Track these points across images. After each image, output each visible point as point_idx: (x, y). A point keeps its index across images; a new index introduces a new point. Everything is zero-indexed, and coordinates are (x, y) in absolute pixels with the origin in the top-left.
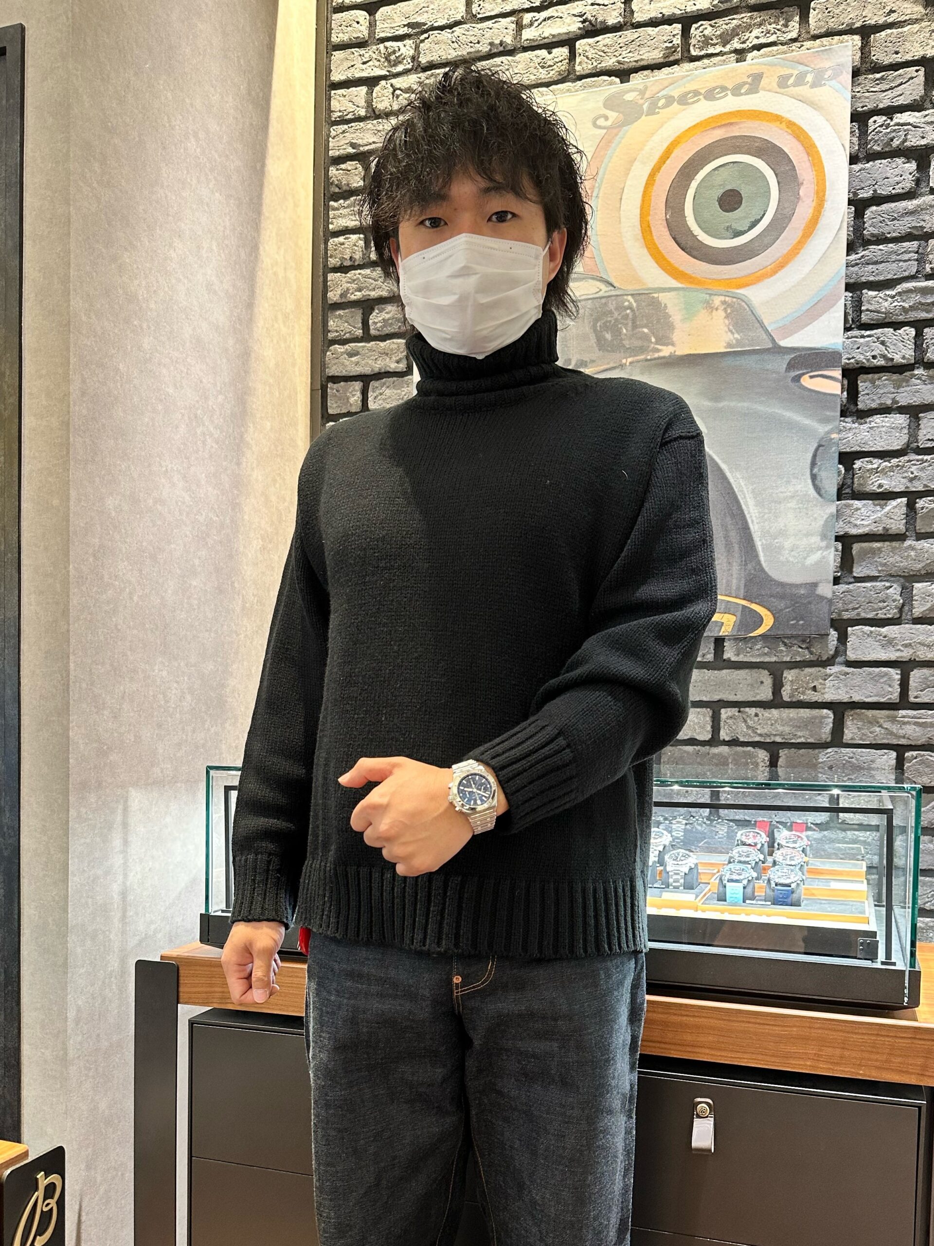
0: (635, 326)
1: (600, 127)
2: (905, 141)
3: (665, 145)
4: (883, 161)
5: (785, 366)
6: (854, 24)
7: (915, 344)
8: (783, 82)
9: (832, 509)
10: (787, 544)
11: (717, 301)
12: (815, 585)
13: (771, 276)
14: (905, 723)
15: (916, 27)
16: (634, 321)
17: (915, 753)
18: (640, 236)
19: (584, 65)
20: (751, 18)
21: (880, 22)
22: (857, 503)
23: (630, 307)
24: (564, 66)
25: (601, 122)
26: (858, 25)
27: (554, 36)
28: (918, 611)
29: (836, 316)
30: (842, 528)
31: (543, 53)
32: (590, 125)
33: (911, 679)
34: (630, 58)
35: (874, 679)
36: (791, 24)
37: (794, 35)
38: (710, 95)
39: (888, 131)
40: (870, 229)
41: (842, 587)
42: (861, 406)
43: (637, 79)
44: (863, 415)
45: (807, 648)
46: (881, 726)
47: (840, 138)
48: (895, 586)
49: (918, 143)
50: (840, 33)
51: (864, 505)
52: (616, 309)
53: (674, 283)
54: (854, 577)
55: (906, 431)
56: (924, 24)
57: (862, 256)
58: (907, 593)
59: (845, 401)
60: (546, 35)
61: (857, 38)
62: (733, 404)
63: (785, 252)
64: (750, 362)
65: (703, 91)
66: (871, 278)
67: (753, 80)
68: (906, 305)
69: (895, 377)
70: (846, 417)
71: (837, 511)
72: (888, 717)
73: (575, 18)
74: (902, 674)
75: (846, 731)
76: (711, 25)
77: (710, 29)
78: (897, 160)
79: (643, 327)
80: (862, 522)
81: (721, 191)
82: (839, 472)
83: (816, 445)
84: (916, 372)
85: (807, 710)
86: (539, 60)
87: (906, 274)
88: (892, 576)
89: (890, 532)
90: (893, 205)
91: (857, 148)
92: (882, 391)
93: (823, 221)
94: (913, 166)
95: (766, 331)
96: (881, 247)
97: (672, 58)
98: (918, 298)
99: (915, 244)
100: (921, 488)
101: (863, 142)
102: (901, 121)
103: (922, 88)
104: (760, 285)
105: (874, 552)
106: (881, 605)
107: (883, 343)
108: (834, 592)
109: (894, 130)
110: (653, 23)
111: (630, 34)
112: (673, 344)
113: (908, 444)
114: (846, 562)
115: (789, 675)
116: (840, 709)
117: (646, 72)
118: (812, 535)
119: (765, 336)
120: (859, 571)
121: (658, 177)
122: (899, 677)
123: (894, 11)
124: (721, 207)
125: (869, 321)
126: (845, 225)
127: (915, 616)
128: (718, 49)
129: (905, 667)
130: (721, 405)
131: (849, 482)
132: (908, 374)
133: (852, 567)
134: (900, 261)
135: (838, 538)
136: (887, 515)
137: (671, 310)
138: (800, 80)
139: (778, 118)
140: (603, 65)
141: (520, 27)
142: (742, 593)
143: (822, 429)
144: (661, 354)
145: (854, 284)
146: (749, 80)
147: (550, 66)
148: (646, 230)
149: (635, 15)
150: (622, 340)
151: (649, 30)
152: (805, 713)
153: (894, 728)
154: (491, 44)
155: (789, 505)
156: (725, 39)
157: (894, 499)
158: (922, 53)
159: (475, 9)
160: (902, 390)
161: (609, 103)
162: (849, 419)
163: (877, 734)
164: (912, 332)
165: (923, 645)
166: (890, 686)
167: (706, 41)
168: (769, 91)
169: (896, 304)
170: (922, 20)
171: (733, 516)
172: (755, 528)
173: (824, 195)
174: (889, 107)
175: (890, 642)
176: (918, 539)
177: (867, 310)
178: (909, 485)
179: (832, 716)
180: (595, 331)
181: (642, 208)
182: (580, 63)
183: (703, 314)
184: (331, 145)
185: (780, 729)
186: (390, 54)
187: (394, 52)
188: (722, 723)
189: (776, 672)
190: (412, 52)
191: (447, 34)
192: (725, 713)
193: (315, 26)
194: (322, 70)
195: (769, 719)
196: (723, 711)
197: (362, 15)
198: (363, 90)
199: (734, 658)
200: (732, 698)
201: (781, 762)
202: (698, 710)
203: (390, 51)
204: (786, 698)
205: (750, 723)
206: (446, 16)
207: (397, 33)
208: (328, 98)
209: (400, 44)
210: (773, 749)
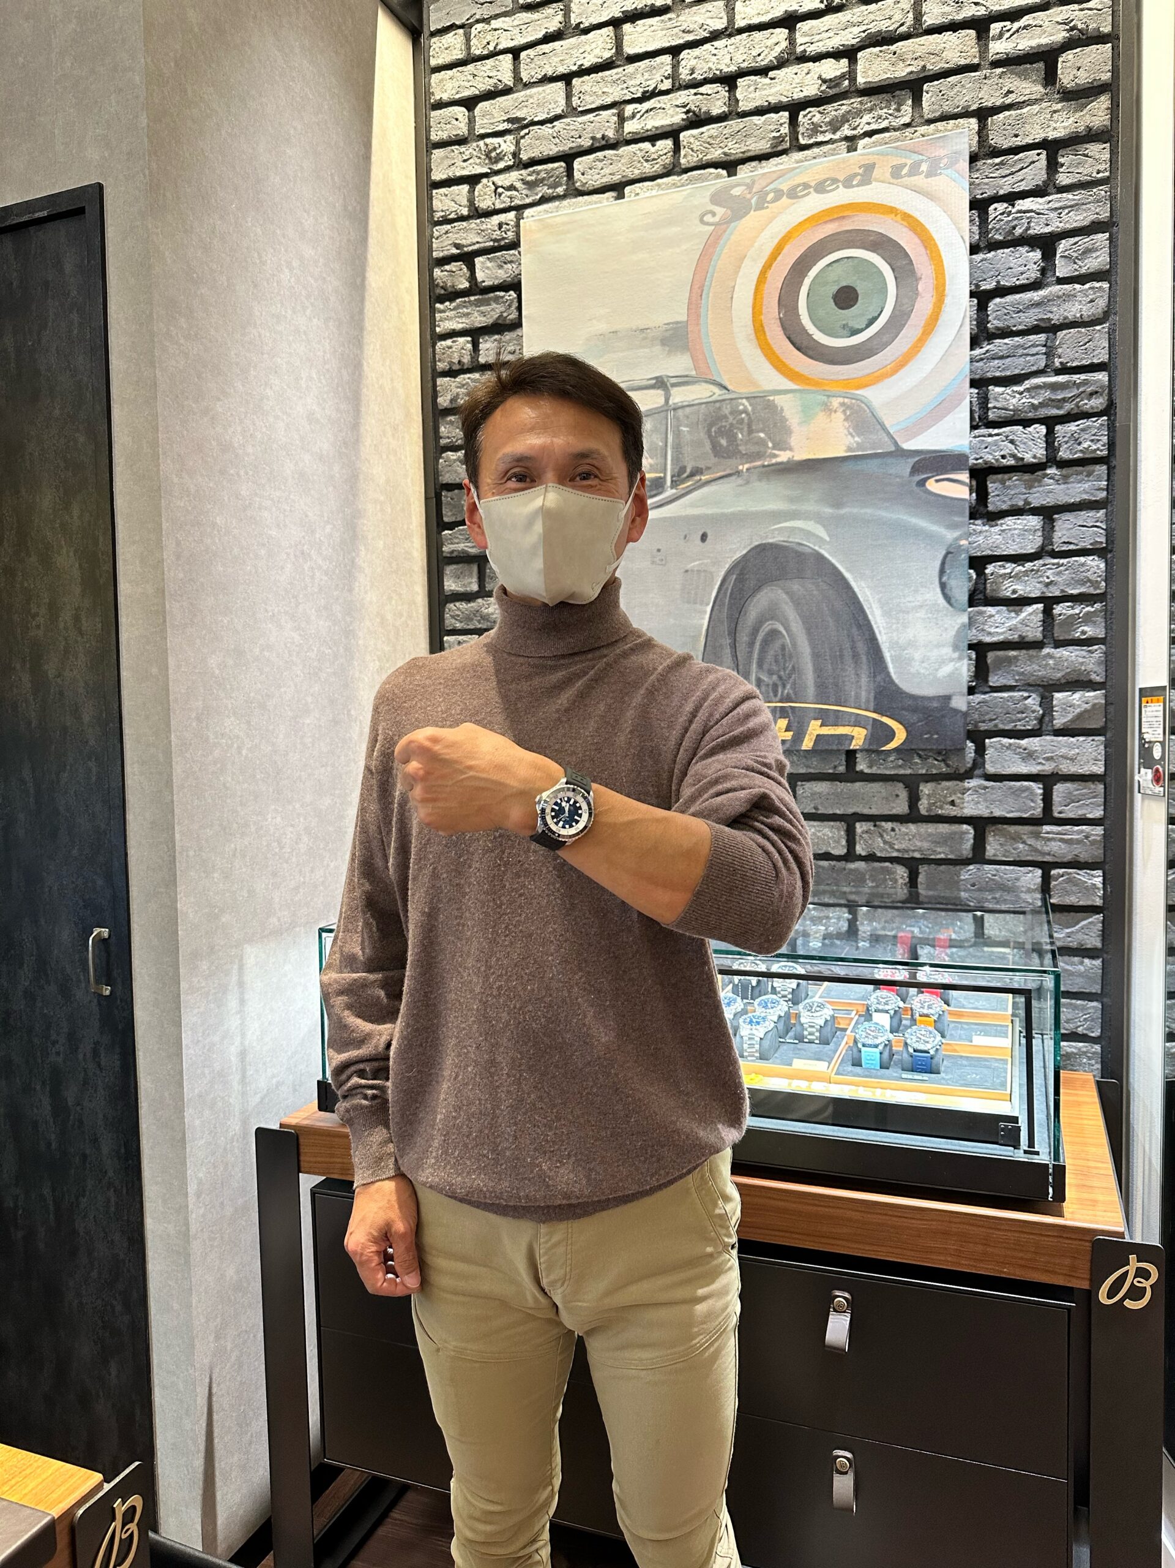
0: (750, 431)
1: (708, 224)
2: (1028, 228)
3: (776, 241)
4: (1006, 250)
5: (909, 470)
6: (969, 106)
7: (1047, 442)
8: (896, 172)
9: (964, 619)
10: (917, 656)
11: (836, 402)
12: (948, 698)
13: (892, 374)
14: (1049, 840)
15: (1036, 108)
16: (749, 426)
17: (1061, 871)
18: (753, 336)
19: (690, 158)
20: (861, 103)
21: (998, 104)
22: (990, 610)
23: (745, 411)
24: (668, 159)
25: (708, 218)
26: (974, 107)
27: (657, 128)
28: (1059, 722)
29: (962, 416)
30: (974, 636)
31: (646, 145)
32: (697, 222)
33: (1055, 794)
34: (735, 149)
35: (1016, 793)
36: (904, 108)
37: (907, 120)
38: (820, 188)
39: (1010, 218)
40: (995, 322)
41: (978, 697)
42: (991, 508)
43: (744, 172)
44: (993, 517)
45: (943, 760)
46: (1024, 842)
47: (959, 229)
48: (1034, 695)
49: (1042, 231)
50: (955, 117)
51: (998, 612)
52: (731, 413)
53: (791, 385)
54: (991, 687)
55: (1040, 534)
56: (1044, 105)
57: (987, 351)
58: (1046, 703)
59: (974, 502)
60: (649, 127)
61: (973, 122)
62: (855, 510)
63: (905, 350)
64: (872, 466)
65: (813, 184)
66: (998, 374)
67: (865, 171)
68: (1036, 402)
69: (1027, 477)
70: (976, 519)
71: (970, 618)
72: (1032, 833)
73: (678, 109)
74: (1044, 789)
75: (988, 847)
76: (819, 112)
77: (818, 116)
78: (1021, 249)
79: (759, 432)
80: (997, 630)
81: (835, 288)
82: (970, 578)
83: (944, 552)
84: (1048, 471)
85: (946, 825)
86: (643, 154)
87: (1034, 368)
88: (1029, 686)
89: (1027, 639)
90: (1017, 296)
91: (977, 237)
92: (1013, 492)
93: (944, 317)
94: (1037, 255)
95: (888, 433)
96: (1006, 341)
97: (780, 148)
98: (1048, 394)
99: (1042, 337)
100: (1057, 593)
101: (984, 230)
102: (1024, 208)
103: (1044, 172)
104: (880, 385)
105: (1010, 661)
106: (1019, 716)
107: (1012, 442)
108: (969, 703)
109: (1017, 218)
110: (760, 111)
111: (734, 124)
112: (791, 449)
113: (1042, 547)
114: (981, 671)
115: (926, 789)
116: (982, 825)
117: (754, 164)
118: (943, 646)
119: (886, 439)
120: (994, 680)
121: (769, 275)
122: (1041, 791)
123: (1012, 92)
124: (836, 304)
125: (997, 419)
126: (968, 320)
127: (1056, 727)
128: (828, 136)
129: (1048, 780)
130: (843, 511)
131: (981, 587)
132: (1040, 473)
133: (987, 676)
134: (1027, 355)
135: (971, 647)
136: (1022, 622)
137: (787, 414)
138: (914, 170)
139: (891, 210)
140: (709, 157)
141: (622, 119)
142: (872, 706)
143: (950, 535)
144: (779, 460)
145: (981, 380)
146: (861, 171)
147: (654, 159)
148: (759, 329)
149: (740, 104)
150: (737, 445)
151: (756, 119)
152: (944, 828)
153: (1038, 845)
154: (593, 138)
155: (918, 615)
156: (835, 125)
157: (1030, 604)
158: (1043, 135)
159: (575, 102)
160: (1035, 490)
161: (716, 199)
162: (979, 522)
163: (1021, 850)
164: (1043, 429)
165: (1066, 758)
166: (1032, 801)
167: (815, 129)
168: (883, 182)
169: (1024, 400)
170: (1041, 100)
171: (859, 627)
172: (882, 638)
173: (944, 290)
174: (1010, 193)
175: (1029, 755)
176: (1056, 647)
177: (995, 407)
178: (1045, 590)
179: (972, 831)
180: (710, 436)
181: (754, 308)
182: (685, 156)
183: (821, 418)
184: (434, 246)
185: (919, 844)
186: (490, 152)
187: (495, 149)
188: (857, 838)
189: (912, 785)
190: (513, 148)
191: (546, 130)
192: (860, 827)
193: (413, 125)
194: (423, 169)
195: (907, 834)
196: (858, 825)
197: (460, 111)
198: (465, 188)
199: (867, 771)
200: (866, 811)
201: (921, 879)
202: (832, 823)
203: (490, 148)
204: (923, 812)
205: (887, 838)
206: (546, 110)
207: (497, 129)
208: (430, 198)
209: (499, 140)
210: (912, 865)
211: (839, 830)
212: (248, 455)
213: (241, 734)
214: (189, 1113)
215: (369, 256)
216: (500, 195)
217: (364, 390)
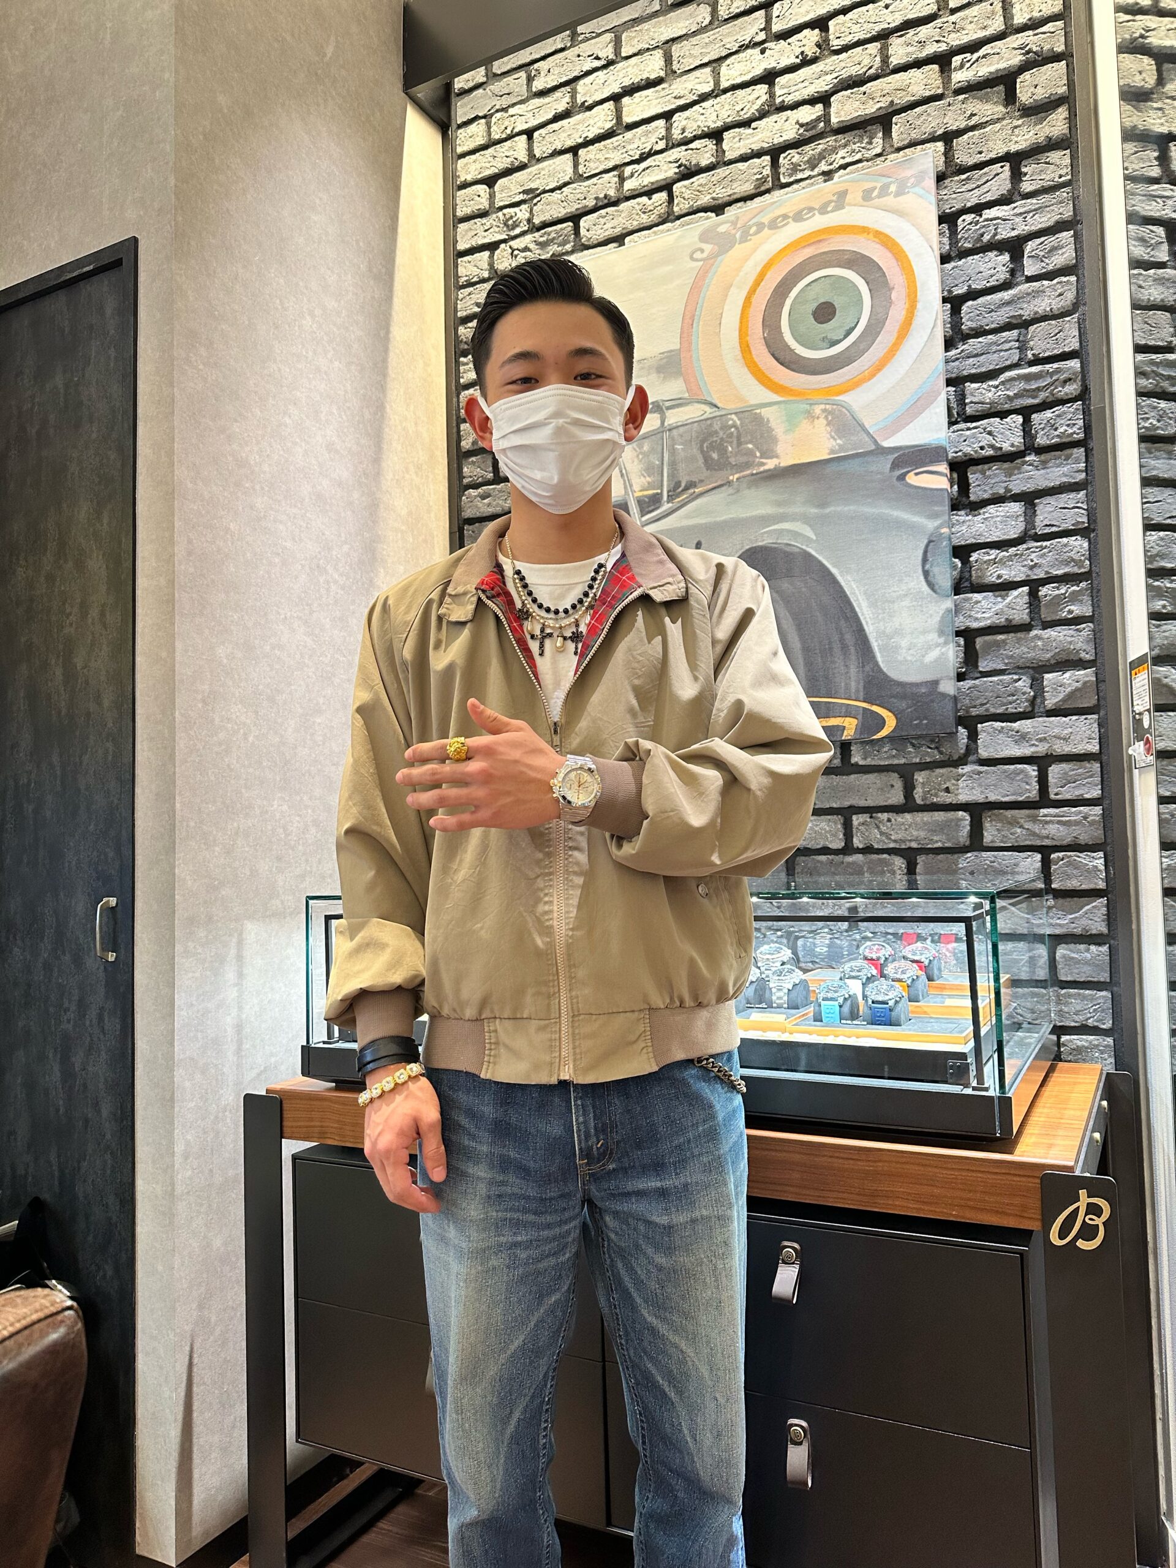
0: (739, 444)
1: (697, 260)
2: (995, 235)
3: (759, 269)
4: (975, 257)
5: (889, 466)
6: (936, 132)
7: (1024, 430)
8: (867, 196)
9: (949, 604)
10: (904, 643)
11: (818, 409)
12: (936, 683)
13: (869, 379)
14: (1047, 823)
15: (998, 126)
16: (739, 438)
17: (1061, 854)
18: (740, 356)
19: (682, 206)
20: (836, 141)
21: (962, 126)
22: (977, 596)
23: (734, 426)
24: (663, 209)
25: (698, 255)
26: (940, 132)
27: (652, 183)
28: (1051, 702)
29: (938, 412)
30: (961, 622)
31: (644, 199)
32: (688, 259)
33: (1050, 775)
34: (722, 193)
35: (1011, 777)
36: (875, 140)
37: (878, 150)
38: (798, 217)
39: (978, 227)
40: (968, 323)
41: (968, 683)
42: (972, 498)
43: (731, 212)
44: (976, 507)
45: (937, 748)
46: (1021, 827)
47: (928, 240)
48: (1024, 678)
49: (1008, 235)
50: (923, 142)
51: (984, 598)
52: (721, 428)
53: (776, 398)
54: (981, 672)
55: (1022, 519)
56: (1005, 122)
57: (962, 351)
58: (1037, 684)
59: (955, 494)
60: (645, 183)
61: (940, 145)
62: (839, 509)
63: (882, 355)
64: (854, 466)
65: (791, 215)
66: (973, 371)
67: (838, 198)
68: (1011, 394)
69: (1006, 465)
70: (959, 510)
71: (956, 606)
72: (1029, 817)
73: (671, 165)
74: (1038, 771)
75: (985, 834)
76: (798, 153)
77: (797, 156)
78: (990, 253)
79: (747, 443)
80: (984, 615)
81: (815, 305)
82: (955, 567)
83: (926, 541)
84: (1027, 459)
85: (941, 813)
86: (640, 207)
87: (1008, 363)
88: (1020, 669)
89: (1014, 623)
90: (989, 298)
91: (948, 247)
92: (993, 481)
93: (916, 322)
94: (1006, 257)
95: (868, 433)
96: (980, 339)
97: (763, 188)
98: (1022, 385)
99: (1015, 332)
100: (1042, 575)
101: (954, 241)
102: (990, 217)
103: (1008, 182)
104: (859, 389)
105: (998, 645)
106: (1010, 698)
107: (990, 433)
108: (959, 689)
109: (984, 226)
110: (744, 158)
111: (721, 172)
112: (777, 457)
113: (1026, 532)
114: (970, 657)
115: (920, 777)
116: (977, 811)
117: (739, 204)
118: (929, 632)
119: (867, 439)
120: (984, 665)
121: (754, 300)
122: (1036, 773)
123: (975, 115)
124: (815, 320)
125: (974, 413)
126: (940, 323)
127: (1047, 708)
128: (807, 173)
129: (1043, 762)
130: (828, 510)
131: (967, 575)
132: (1019, 461)
133: (977, 662)
134: (1002, 350)
135: (958, 634)
136: (1008, 606)
137: (773, 424)
138: (884, 191)
139: (864, 230)
140: (699, 203)
141: (622, 179)
142: (861, 695)
143: (931, 525)
144: (766, 467)
145: (957, 378)
146: (834, 198)
147: (650, 211)
148: (745, 349)
149: (727, 154)
150: (728, 458)
151: (740, 165)
152: (939, 816)
153: (1036, 828)
154: (597, 198)
155: (903, 604)
156: (813, 164)
157: (1015, 588)
158: (1005, 150)
159: (581, 169)
160: (1014, 477)
161: (704, 237)
162: (962, 513)
163: (1018, 834)
164: (1020, 419)
165: (1059, 738)
166: (1027, 783)
167: (795, 168)
168: (855, 205)
169: (1000, 393)
170: (1003, 119)
171: (847, 619)
172: (870, 629)
173: (916, 296)
174: (977, 205)
175: (1022, 738)
176: (1044, 629)
177: (972, 402)
178: (1029, 573)
179: (968, 818)
180: (702, 451)
181: (740, 330)
182: (678, 204)
183: (805, 424)
184: (459, 306)
185: (915, 833)
186: (508, 220)
187: (511, 217)
188: (854, 830)
189: (906, 774)
190: (527, 215)
191: (556, 195)
192: (856, 820)
193: (442, 205)
194: (450, 240)
195: (903, 824)
196: (854, 817)
197: (482, 189)
198: (487, 254)
199: (861, 763)
200: (862, 803)
201: (919, 868)
202: (829, 817)
203: (507, 217)
204: (919, 801)
205: (883, 828)
206: (556, 179)
207: (514, 200)
208: (456, 266)
209: (516, 209)
210: (910, 856)
211: (836, 823)
212: (265, 472)
213: (248, 721)
214: (179, 1074)
215: (394, 313)
216: (516, 256)
217: (387, 430)
